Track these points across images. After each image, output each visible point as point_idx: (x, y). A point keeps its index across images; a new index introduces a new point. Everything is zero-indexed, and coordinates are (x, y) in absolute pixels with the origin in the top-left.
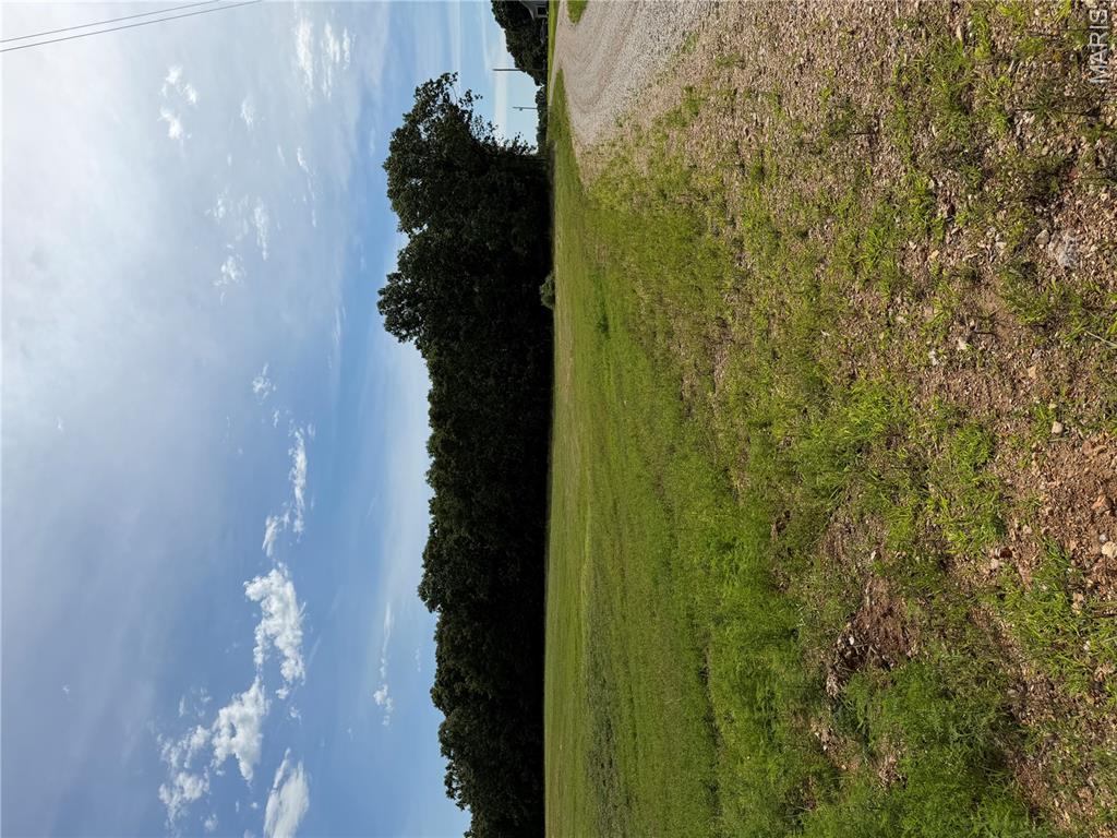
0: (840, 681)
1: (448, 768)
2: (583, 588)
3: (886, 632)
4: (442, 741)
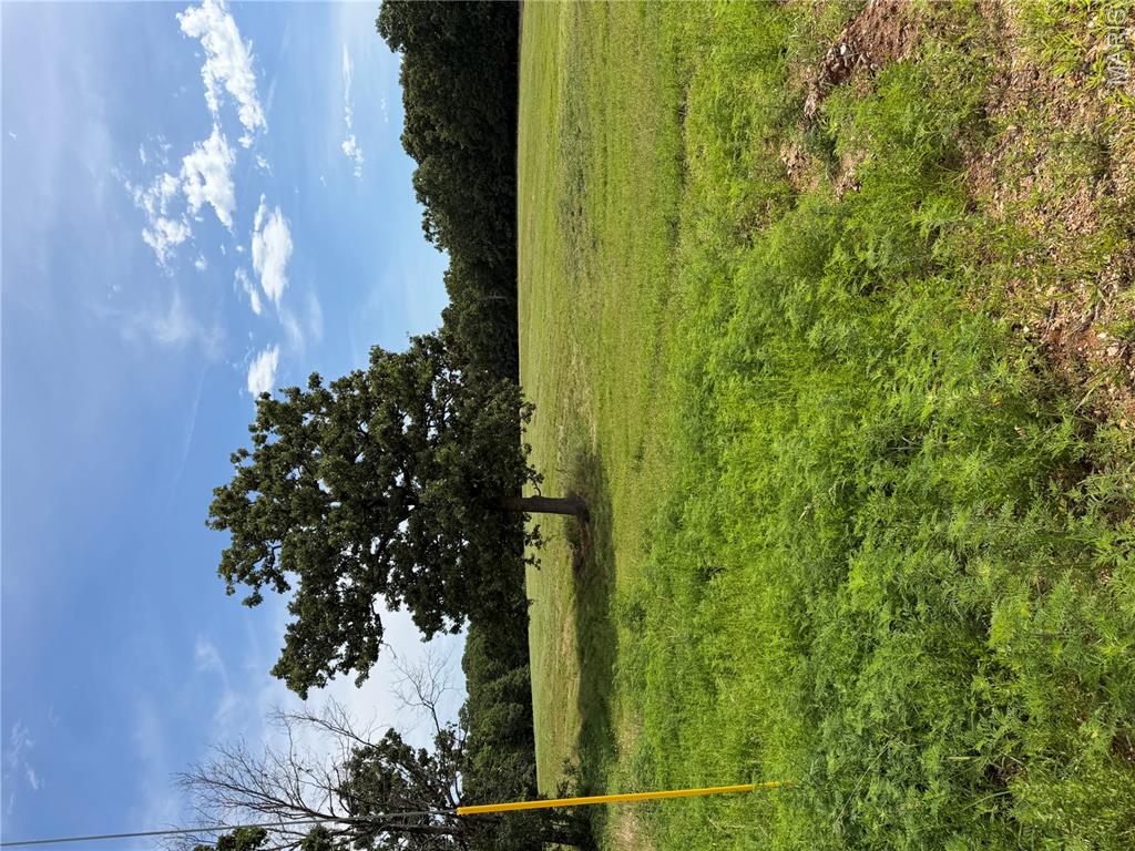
0: (820, 98)
1: (425, 214)
2: (562, 27)
3: (882, 38)
4: (416, 188)
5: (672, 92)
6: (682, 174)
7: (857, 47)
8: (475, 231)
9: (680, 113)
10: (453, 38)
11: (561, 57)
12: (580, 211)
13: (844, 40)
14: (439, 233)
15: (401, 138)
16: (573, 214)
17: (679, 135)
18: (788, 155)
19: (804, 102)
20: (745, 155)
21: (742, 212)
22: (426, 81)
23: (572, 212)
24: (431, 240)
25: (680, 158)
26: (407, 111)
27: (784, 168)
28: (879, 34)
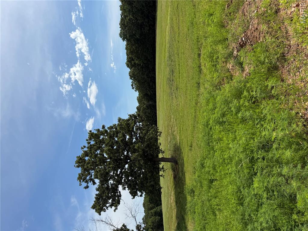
0: (238, 51)
1: (132, 82)
2: (167, 33)
3: (254, 36)
4: (130, 76)
5: (197, 50)
6: (200, 71)
7: (247, 38)
8: (145, 86)
9: (199, 55)
10: (139, 37)
11: (167, 41)
12: (173, 80)
13: (244, 37)
14: (135, 87)
15: (126, 63)
16: (171, 81)
17: (199, 61)
18: (230, 66)
19: (233, 52)
20: (217, 66)
21: (217, 81)
22: (132, 48)
23: (170, 81)
24: (133, 89)
25: (200, 67)
26: (127, 56)
27: (228, 69)
28: (253, 35)
